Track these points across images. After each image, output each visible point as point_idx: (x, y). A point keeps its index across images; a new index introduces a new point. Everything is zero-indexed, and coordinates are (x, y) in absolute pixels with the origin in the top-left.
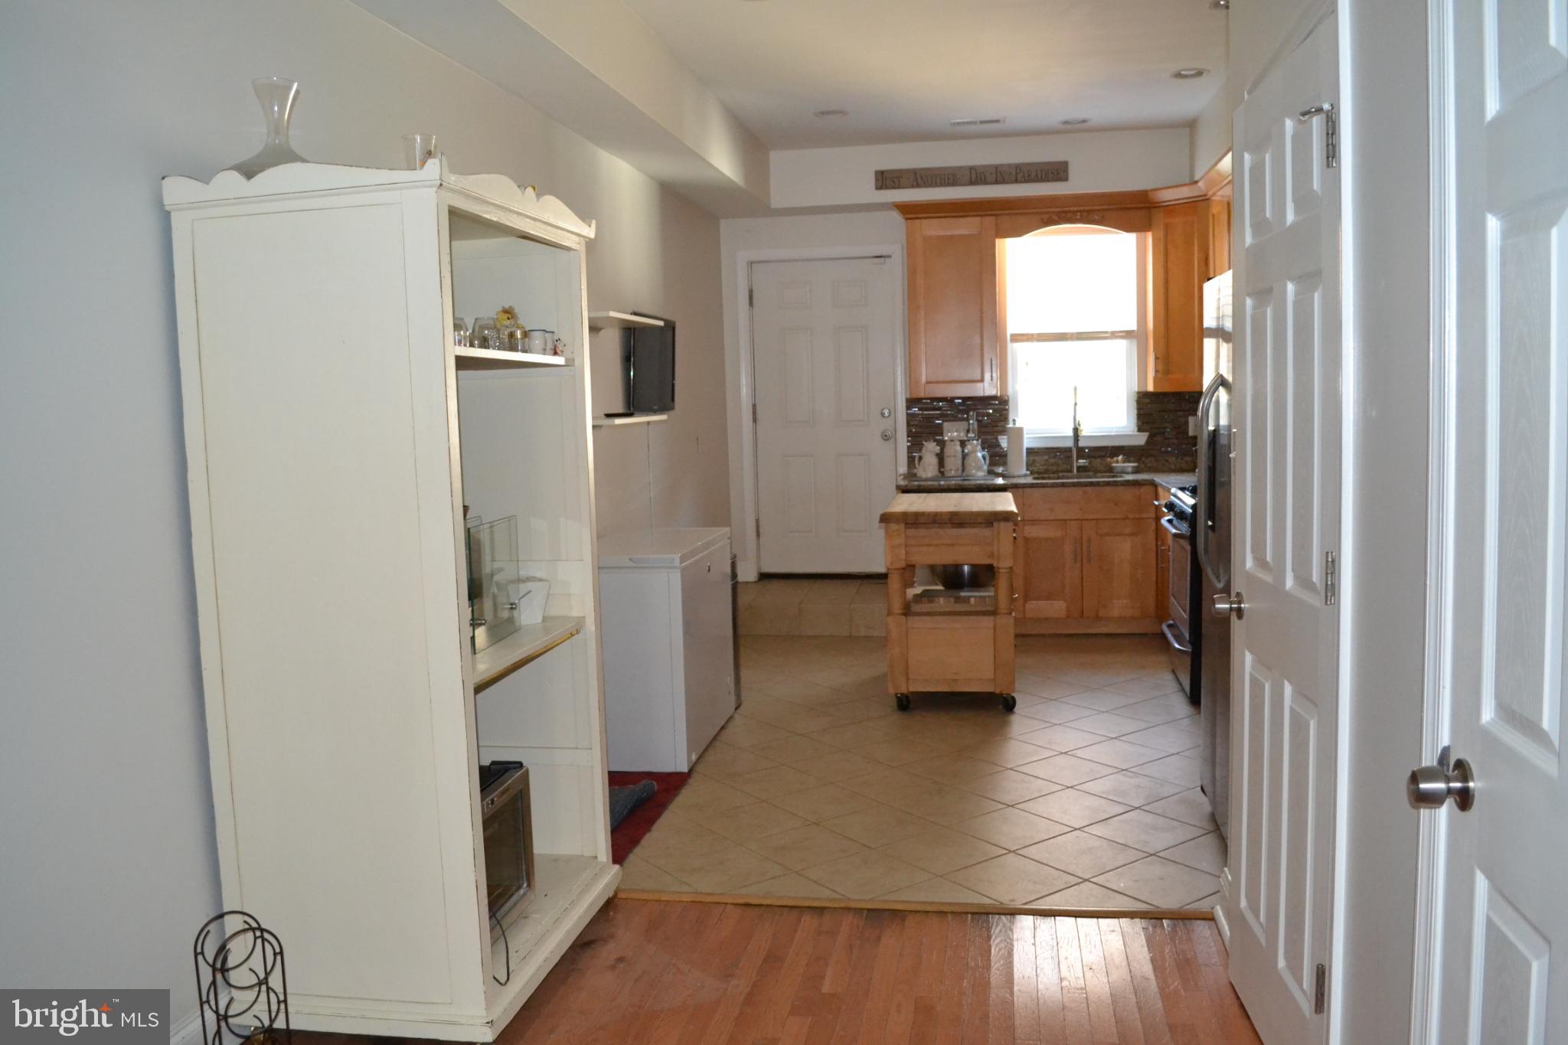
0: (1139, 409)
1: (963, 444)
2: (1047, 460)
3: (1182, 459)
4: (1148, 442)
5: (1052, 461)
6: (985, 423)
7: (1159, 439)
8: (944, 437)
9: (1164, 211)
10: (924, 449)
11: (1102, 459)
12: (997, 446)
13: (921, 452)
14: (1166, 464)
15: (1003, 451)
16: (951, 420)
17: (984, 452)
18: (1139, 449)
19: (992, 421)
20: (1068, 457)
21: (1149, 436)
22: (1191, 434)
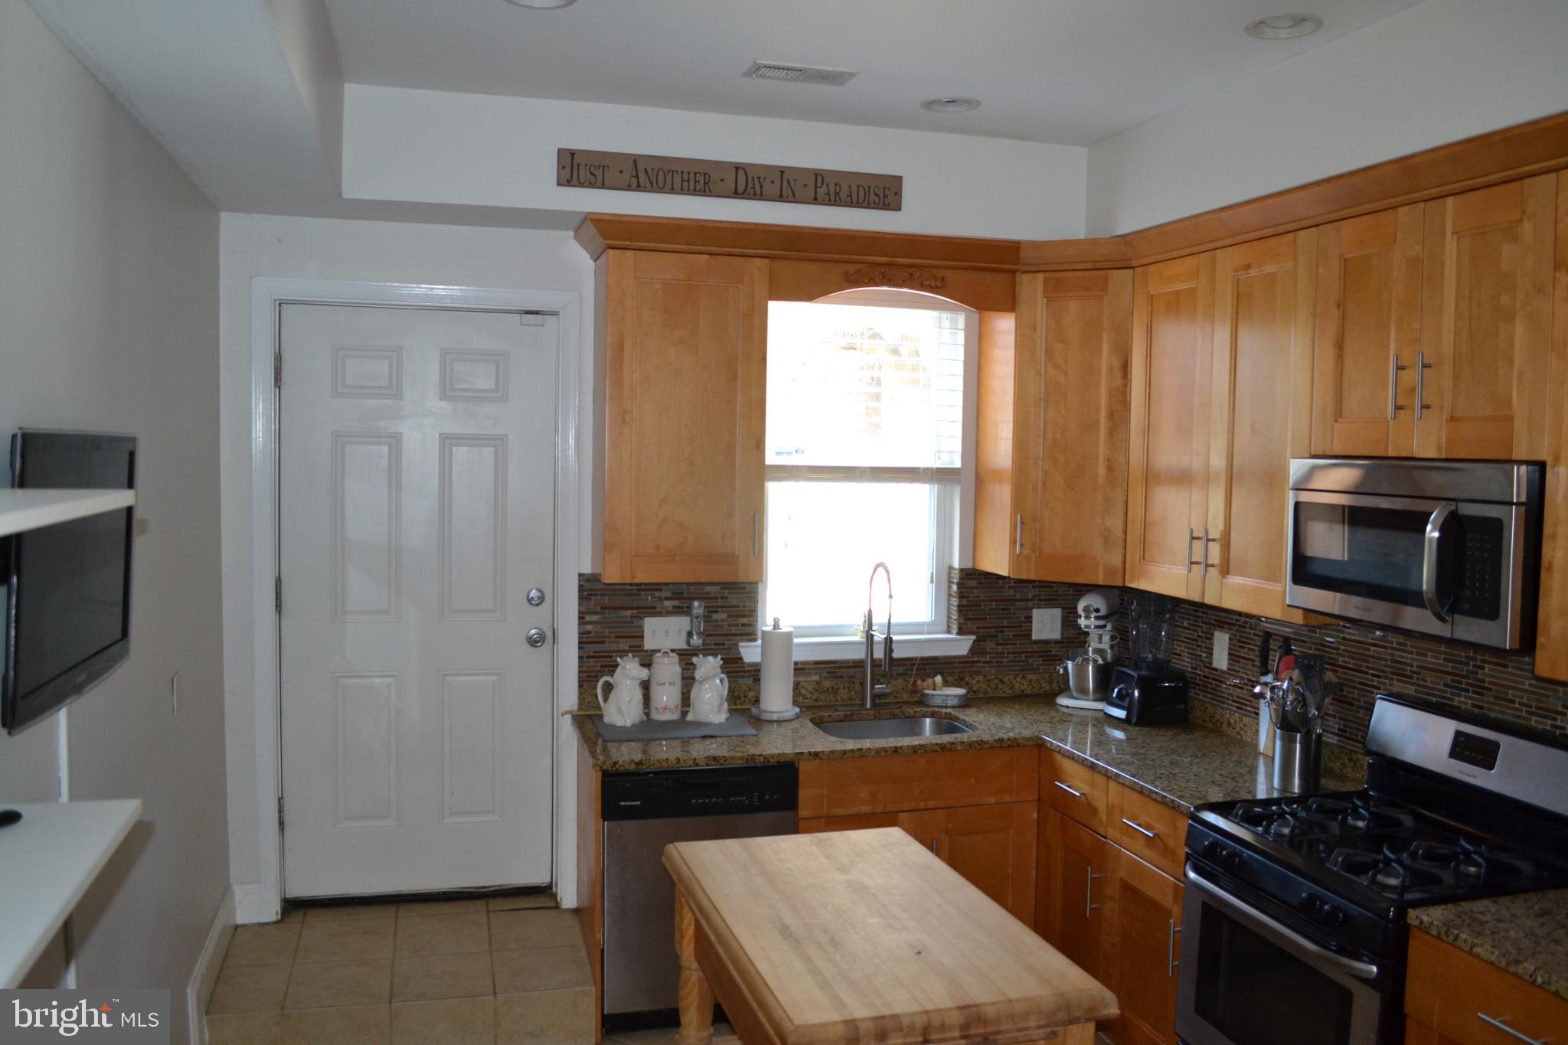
0: (961, 596)
1: (686, 657)
2: (818, 683)
3: (1023, 677)
4: (972, 651)
5: (827, 684)
6: (717, 621)
7: (990, 645)
8: (649, 644)
9: (1045, 280)
10: (619, 669)
11: (905, 680)
12: (741, 659)
13: (612, 676)
14: (1000, 686)
15: (747, 669)
16: (659, 614)
17: (723, 675)
18: (960, 663)
19: (728, 616)
20: (852, 677)
21: (975, 641)
22: (1034, 637)
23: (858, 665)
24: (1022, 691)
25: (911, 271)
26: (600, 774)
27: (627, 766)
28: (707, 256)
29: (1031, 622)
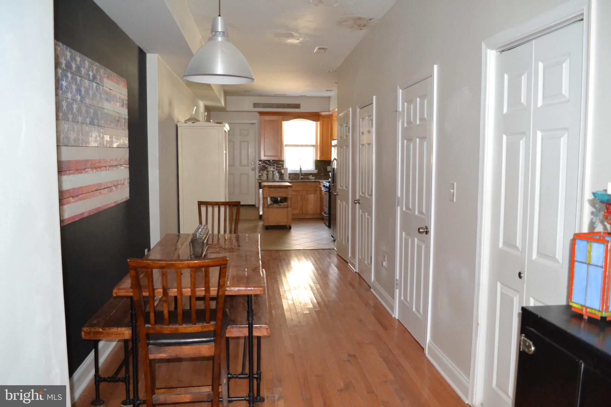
0: (316, 164)
1: (273, 172)
2: (293, 176)
3: (326, 176)
4: (318, 172)
5: (295, 176)
6: (278, 167)
7: (320, 171)
8: (268, 170)
9: (322, 118)
11: (306, 176)
13: (263, 173)
14: (322, 177)
15: (282, 174)
16: (270, 166)
17: (278, 174)
18: (315, 174)
23: (299, 174)
25: (302, 116)
28: (274, 116)
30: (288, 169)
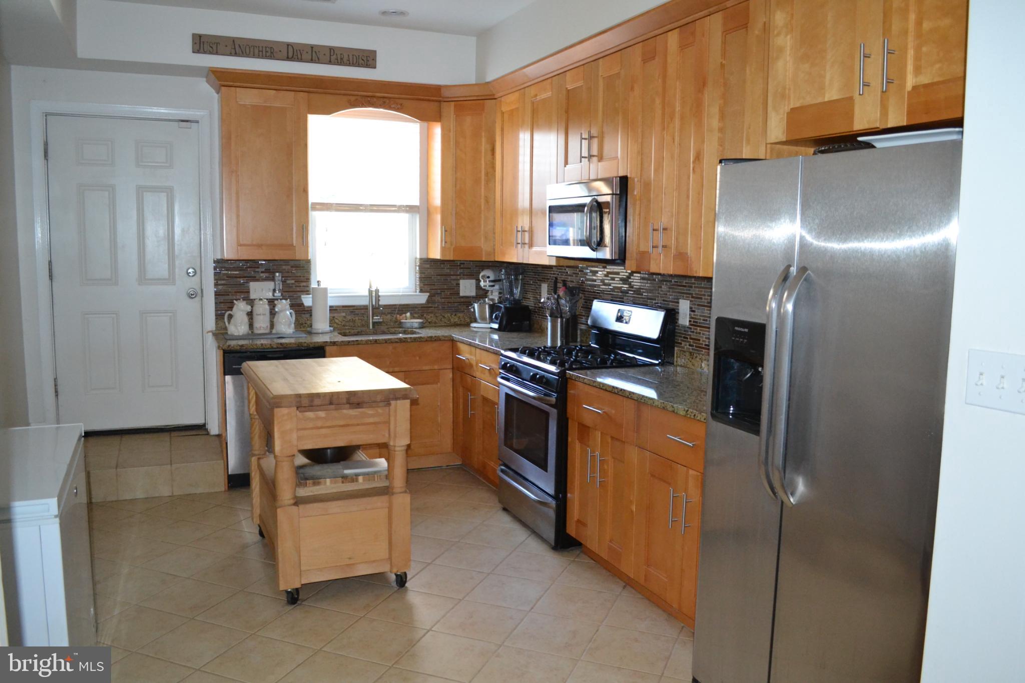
0: (421, 272)
1: (272, 302)
3: (455, 315)
4: (428, 301)
5: (349, 318)
6: (289, 284)
7: (437, 298)
8: (252, 296)
9: (455, 106)
10: (235, 307)
11: (391, 316)
12: (303, 304)
13: (231, 310)
14: (443, 319)
15: (306, 309)
16: (258, 280)
17: (291, 311)
18: (422, 307)
19: (295, 282)
20: (363, 314)
21: (429, 296)
22: (461, 294)
23: (365, 308)
24: (455, 322)
25: (385, 100)
26: (222, 351)
27: (236, 348)
28: (274, 92)
29: (459, 287)
30: (328, 288)
